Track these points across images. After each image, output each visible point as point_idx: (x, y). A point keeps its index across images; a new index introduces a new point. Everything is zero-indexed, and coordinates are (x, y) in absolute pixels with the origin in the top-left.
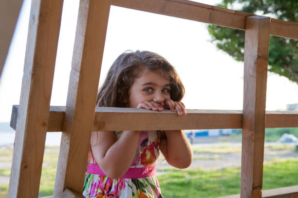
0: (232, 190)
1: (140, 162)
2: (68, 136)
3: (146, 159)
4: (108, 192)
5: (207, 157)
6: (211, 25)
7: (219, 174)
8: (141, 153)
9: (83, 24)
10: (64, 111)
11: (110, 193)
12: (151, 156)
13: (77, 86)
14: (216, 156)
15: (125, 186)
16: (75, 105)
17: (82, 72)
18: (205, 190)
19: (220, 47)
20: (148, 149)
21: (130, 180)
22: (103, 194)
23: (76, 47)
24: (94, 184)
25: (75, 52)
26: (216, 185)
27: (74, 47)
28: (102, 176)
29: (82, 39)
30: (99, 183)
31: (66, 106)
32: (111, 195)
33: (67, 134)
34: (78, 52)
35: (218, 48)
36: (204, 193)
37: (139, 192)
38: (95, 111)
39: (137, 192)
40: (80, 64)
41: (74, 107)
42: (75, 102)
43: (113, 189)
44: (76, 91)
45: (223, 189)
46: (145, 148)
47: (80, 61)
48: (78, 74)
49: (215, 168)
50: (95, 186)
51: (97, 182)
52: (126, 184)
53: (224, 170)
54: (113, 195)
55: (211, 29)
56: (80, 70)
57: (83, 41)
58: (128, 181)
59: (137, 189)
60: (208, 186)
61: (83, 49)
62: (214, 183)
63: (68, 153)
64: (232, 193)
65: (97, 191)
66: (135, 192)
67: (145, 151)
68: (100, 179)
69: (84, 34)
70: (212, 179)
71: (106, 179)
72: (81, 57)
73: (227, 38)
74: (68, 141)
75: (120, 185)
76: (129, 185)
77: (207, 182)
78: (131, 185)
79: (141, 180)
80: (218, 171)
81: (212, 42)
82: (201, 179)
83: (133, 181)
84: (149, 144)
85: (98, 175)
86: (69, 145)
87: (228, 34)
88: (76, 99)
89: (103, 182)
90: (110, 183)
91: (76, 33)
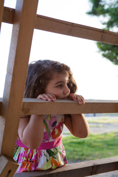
0: (111, 147)
1: (51, 137)
2: (4, 119)
3: (55, 135)
4: (30, 160)
5: (95, 125)
6: (99, 42)
7: (103, 137)
8: (51, 131)
9: (15, 41)
10: (1, 101)
11: (31, 160)
12: (58, 132)
13: (10, 84)
14: (101, 125)
15: (42, 155)
16: (9, 97)
17: (14, 75)
18: (94, 147)
19: (104, 56)
20: (56, 128)
21: (45, 150)
22: (27, 161)
23: (10, 58)
24: (21, 153)
25: (9, 61)
26: (101, 144)
27: (9, 58)
28: (26, 149)
29: (14, 52)
30: (25, 153)
31: (3, 98)
32: (32, 161)
33: (3, 118)
34: (11, 61)
35: (103, 56)
36: (93, 149)
37: (51, 159)
38: (23, 101)
39: (50, 159)
40: (13, 70)
41: (8, 99)
42: (9, 95)
43: (33, 158)
44: (10, 88)
45: (105, 146)
46: (54, 127)
47: (13, 67)
48: (11, 76)
49: (100, 133)
50: (22, 155)
51: (23, 153)
52: (43, 154)
53: (105, 134)
54: (33, 162)
55: (99, 44)
56: (12, 74)
57: (15, 54)
58: (44, 151)
59: (50, 156)
60: (96, 144)
61: (14, 59)
62: (99, 142)
63: (3, 131)
64: (110, 149)
65: (23, 159)
66: (48, 159)
67: (54, 129)
68: (24, 150)
69: (15, 49)
70: (98, 140)
71: (29, 150)
72: (13, 65)
73: (109, 50)
74: (4, 122)
75: (39, 155)
76: (44, 154)
77: (95, 141)
78: (46, 154)
79: (52, 150)
80: (102, 135)
81: (99, 52)
82: (91, 139)
83: (47, 151)
84: (57, 124)
85: (24, 148)
86: (4, 125)
87: (109, 47)
88: (9, 93)
89: (27, 152)
90: (32, 153)
91: (10, 48)
